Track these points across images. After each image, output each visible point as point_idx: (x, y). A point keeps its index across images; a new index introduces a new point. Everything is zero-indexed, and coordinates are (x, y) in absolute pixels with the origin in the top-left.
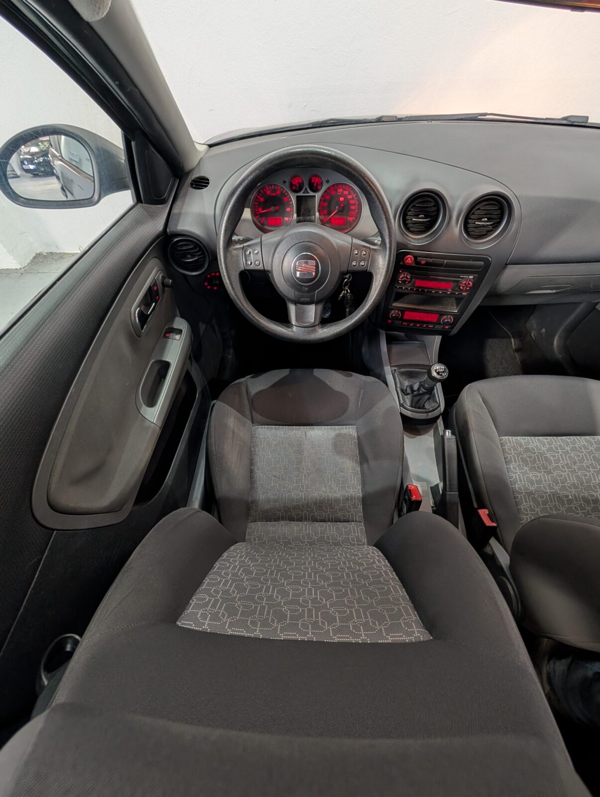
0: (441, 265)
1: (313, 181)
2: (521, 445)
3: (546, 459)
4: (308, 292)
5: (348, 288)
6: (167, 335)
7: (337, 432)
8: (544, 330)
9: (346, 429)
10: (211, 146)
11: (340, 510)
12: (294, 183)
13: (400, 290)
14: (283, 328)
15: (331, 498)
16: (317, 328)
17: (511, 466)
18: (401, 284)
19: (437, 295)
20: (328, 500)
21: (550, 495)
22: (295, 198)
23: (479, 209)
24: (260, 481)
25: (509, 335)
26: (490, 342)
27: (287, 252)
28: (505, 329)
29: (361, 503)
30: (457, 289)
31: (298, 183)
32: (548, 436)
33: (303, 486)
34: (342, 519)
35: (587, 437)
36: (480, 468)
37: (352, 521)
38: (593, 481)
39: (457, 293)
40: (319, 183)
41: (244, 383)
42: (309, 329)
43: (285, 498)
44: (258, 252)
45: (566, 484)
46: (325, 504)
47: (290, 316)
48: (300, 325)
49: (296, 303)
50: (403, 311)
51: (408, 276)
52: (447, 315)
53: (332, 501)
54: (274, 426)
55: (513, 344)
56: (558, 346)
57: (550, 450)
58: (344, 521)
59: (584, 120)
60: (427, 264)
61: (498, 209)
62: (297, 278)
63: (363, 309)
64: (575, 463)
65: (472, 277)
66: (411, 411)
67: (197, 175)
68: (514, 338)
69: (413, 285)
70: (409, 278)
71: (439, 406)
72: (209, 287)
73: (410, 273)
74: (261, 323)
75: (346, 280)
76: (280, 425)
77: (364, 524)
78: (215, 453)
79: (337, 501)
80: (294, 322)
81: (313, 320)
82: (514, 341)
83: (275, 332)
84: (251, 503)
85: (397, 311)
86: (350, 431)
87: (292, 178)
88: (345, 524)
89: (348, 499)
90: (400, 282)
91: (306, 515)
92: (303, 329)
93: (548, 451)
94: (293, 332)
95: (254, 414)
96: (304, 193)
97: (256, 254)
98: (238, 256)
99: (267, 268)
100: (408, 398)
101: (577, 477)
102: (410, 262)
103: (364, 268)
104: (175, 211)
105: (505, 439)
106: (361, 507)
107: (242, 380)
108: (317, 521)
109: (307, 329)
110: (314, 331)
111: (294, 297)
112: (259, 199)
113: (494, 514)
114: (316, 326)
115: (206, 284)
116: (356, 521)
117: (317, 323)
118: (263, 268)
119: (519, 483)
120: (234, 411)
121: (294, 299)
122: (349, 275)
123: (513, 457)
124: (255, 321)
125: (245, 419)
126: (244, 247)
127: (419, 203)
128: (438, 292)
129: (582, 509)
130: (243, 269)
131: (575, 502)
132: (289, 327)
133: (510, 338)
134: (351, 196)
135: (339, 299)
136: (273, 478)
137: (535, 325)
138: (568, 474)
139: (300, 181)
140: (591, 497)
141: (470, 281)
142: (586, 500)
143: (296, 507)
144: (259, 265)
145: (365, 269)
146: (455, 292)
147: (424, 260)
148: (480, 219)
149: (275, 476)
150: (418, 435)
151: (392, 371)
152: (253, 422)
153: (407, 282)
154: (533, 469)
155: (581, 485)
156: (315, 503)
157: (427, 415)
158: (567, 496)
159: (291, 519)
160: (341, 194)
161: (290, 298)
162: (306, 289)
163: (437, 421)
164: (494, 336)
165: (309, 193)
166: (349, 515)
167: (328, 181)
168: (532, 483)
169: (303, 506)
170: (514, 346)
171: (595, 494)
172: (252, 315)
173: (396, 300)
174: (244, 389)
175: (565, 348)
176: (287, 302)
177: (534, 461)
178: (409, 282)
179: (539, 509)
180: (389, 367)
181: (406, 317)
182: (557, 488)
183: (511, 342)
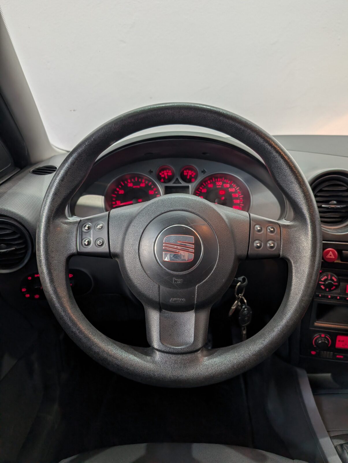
1: (185, 174)
4: (182, 287)
5: (243, 296)
12: (163, 176)
13: (324, 301)
14: (135, 355)
16: (199, 354)
18: (325, 290)
22: (164, 189)
27: (148, 225)
31: (167, 175)
40: (193, 176)
42: (185, 357)
44: (102, 227)
47: (150, 333)
48: (167, 350)
49: (161, 307)
50: (334, 334)
51: (333, 278)
62: (164, 262)
63: (281, 318)
67: (44, 165)
69: (344, 291)
70: (335, 280)
72: (28, 296)
73: (336, 274)
74: (93, 343)
75: (238, 284)
80: (156, 343)
81: (192, 340)
83: (119, 363)
85: (323, 335)
87: (160, 171)
90: (322, 287)
92: (173, 357)
94: (154, 362)
96: (174, 183)
97: (100, 229)
98: (69, 232)
99: (115, 249)
102: (333, 257)
103: (273, 251)
109: (180, 357)
110: (194, 362)
111: (157, 295)
112: (118, 191)
114: (197, 351)
115: (24, 290)
117: (200, 345)
118: (107, 250)
121: (157, 300)
122: (242, 277)
124: (84, 340)
126: (81, 221)
130: (75, 251)
132: (147, 354)
134: (234, 189)
135: (231, 313)
139: (170, 174)
144: (102, 245)
145: (276, 253)
151: (336, 447)
153: (334, 287)
160: (220, 187)
161: (151, 297)
162: (179, 281)
165: (181, 183)
167: (204, 172)
172: (79, 329)
173: (319, 317)
176: (145, 307)
178: (337, 287)
180: (329, 439)
181: (339, 345)
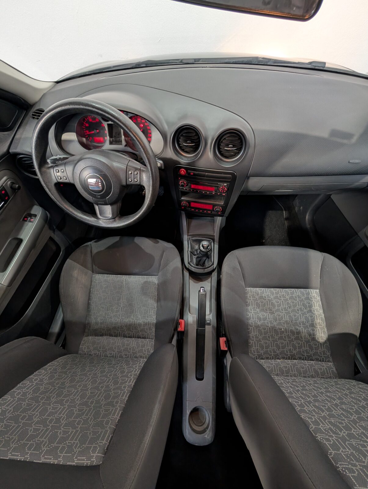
0: (204, 176)
2: (258, 294)
3: (273, 304)
4: (101, 198)
6: (26, 219)
7: (145, 280)
8: (302, 208)
9: (151, 278)
10: (58, 82)
11: (141, 331)
15: (136, 323)
16: (116, 219)
17: (249, 308)
18: (182, 186)
19: (206, 194)
20: (134, 324)
21: (270, 328)
22: (107, 125)
23: (225, 139)
24: (93, 310)
25: (282, 209)
26: (270, 212)
27: (80, 172)
28: (279, 204)
29: (155, 327)
30: (218, 191)
32: (277, 288)
33: (119, 315)
34: (142, 336)
35: (302, 290)
36: (224, 311)
37: (148, 338)
38: (299, 320)
39: (219, 194)
41: (90, 245)
42: (110, 221)
43: (108, 323)
44: (64, 171)
45: (282, 321)
46: (132, 326)
47: (97, 212)
48: (104, 219)
49: (97, 204)
50: (189, 202)
51: (184, 182)
52: (217, 206)
53: (136, 325)
54: (106, 275)
55: (284, 214)
56: (308, 219)
57: (276, 298)
58: (143, 338)
59: (323, 65)
60: (194, 175)
61: (238, 139)
64: (290, 307)
65: (226, 184)
66: (194, 267)
67: (38, 108)
68: (285, 210)
69: (190, 187)
70: (185, 183)
71: (213, 264)
73: (186, 180)
76: (110, 274)
77: (154, 341)
78: (63, 294)
79: (140, 325)
80: (100, 216)
81: (111, 215)
82: (285, 213)
84: (87, 325)
85: (185, 202)
86: (154, 279)
88: (143, 340)
89: (146, 324)
91: (120, 332)
93: (275, 298)
95: (94, 266)
98: (50, 173)
100: (195, 257)
101: (290, 316)
102: (183, 173)
103: (137, 183)
104: (17, 136)
105: (249, 289)
106: (154, 330)
107: (89, 243)
108: (126, 337)
109: (108, 221)
112: (85, 125)
113: (231, 340)
114: (114, 219)
116: (150, 339)
117: (115, 217)
118: (69, 182)
119: (252, 319)
120: (78, 266)
121: (95, 202)
123: (251, 302)
125: (87, 270)
127: (186, 133)
128: (207, 193)
129: (289, 337)
130: (56, 182)
131: (285, 333)
132: (97, 219)
133: (283, 211)
136: (101, 309)
137: (298, 203)
138: (284, 314)
140: (296, 330)
141: (225, 187)
142: (292, 332)
143: (115, 328)
144: (66, 179)
145: (139, 184)
146: (217, 193)
147: (193, 172)
148: (227, 145)
149: (103, 308)
150: (201, 281)
151: (188, 238)
152: (93, 272)
153: (185, 186)
154: (262, 310)
155: (291, 322)
156: (126, 326)
157: (204, 271)
158: (281, 329)
159: (111, 335)
160: (140, 122)
161: (93, 201)
162: (99, 197)
163: (212, 274)
164: (273, 209)
166: (146, 334)
168: (260, 319)
169: (118, 327)
170: (285, 216)
171: (299, 328)
174: (89, 249)
175: (313, 221)
177: (264, 305)
178: (187, 185)
179: (261, 337)
180: (187, 236)
181: (192, 206)
182: (275, 323)
183: (283, 213)
